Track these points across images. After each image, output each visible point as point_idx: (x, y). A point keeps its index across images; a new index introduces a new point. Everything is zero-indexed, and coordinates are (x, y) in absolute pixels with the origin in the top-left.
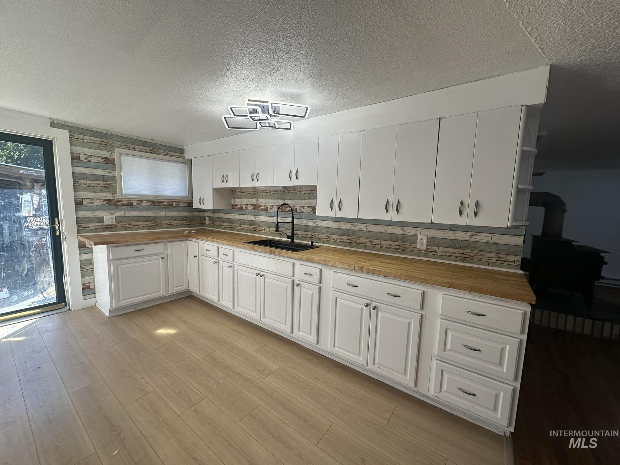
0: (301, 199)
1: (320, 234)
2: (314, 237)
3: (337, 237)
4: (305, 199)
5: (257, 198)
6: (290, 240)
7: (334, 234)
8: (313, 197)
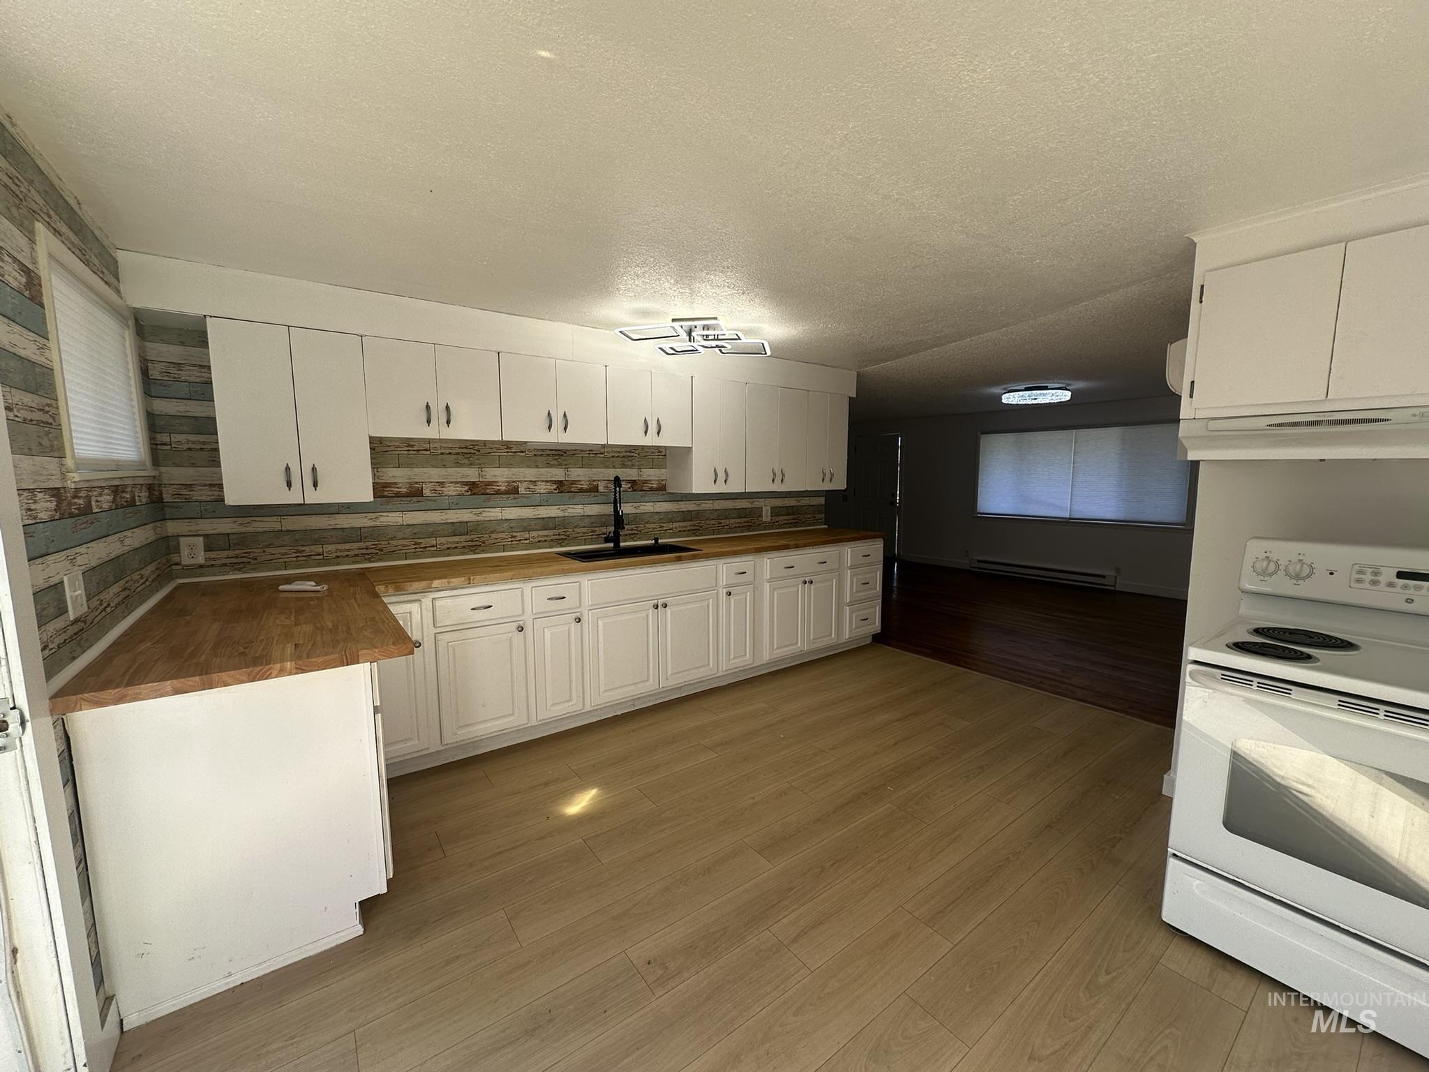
0: (607, 467)
1: (648, 526)
2: (637, 532)
3: (676, 525)
4: (614, 467)
5: (480, 464)
6: (612, 545)
7: (671, 521)
8: (630, 463)
